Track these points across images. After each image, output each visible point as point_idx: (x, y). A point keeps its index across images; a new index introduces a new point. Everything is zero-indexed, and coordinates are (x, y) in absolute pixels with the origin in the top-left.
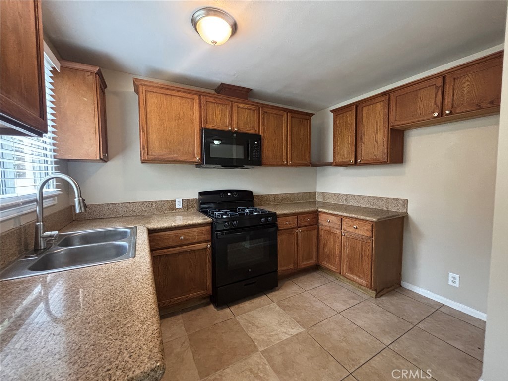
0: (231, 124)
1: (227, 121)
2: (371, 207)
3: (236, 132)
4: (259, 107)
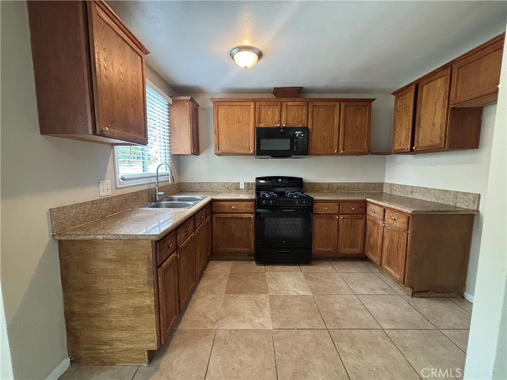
0: (280, 121)
1: (277, 118)
2: (437, 201)
3: (284, 128)
4: (308, 102)
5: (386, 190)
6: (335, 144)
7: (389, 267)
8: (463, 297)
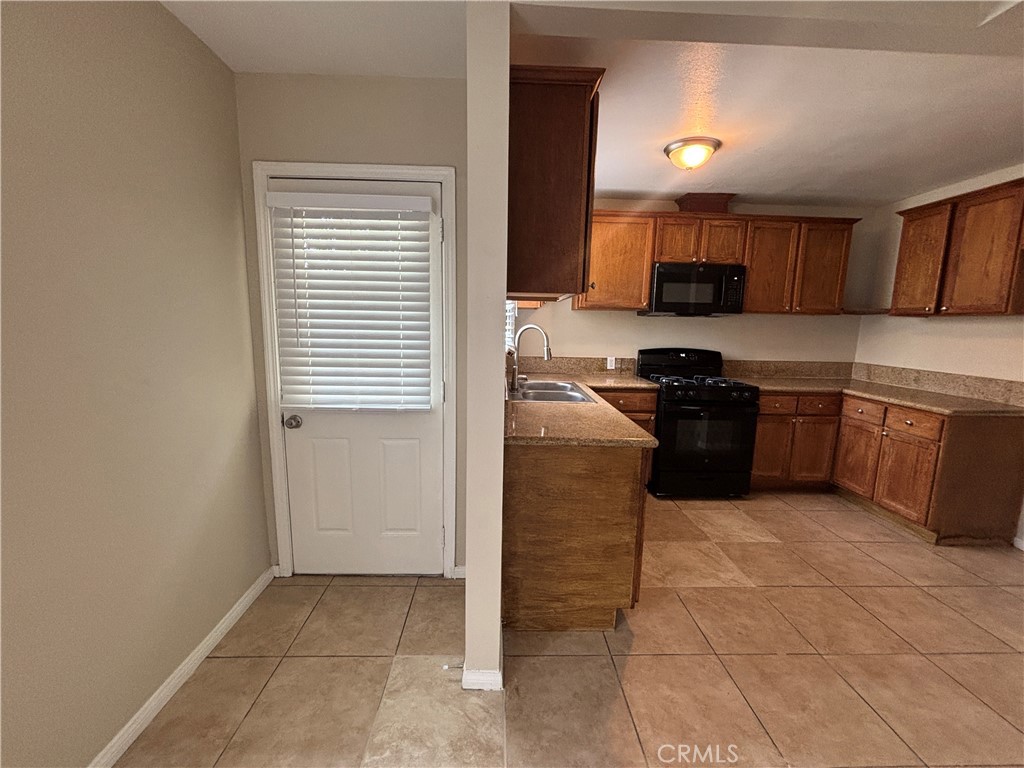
0: (696, 253)
1: (691, 248)
3: (703, 265)
4: (745, 219)
5: (857, 375)
6: (787, 294)
7: (894, 500)
8: (1012, 545)
